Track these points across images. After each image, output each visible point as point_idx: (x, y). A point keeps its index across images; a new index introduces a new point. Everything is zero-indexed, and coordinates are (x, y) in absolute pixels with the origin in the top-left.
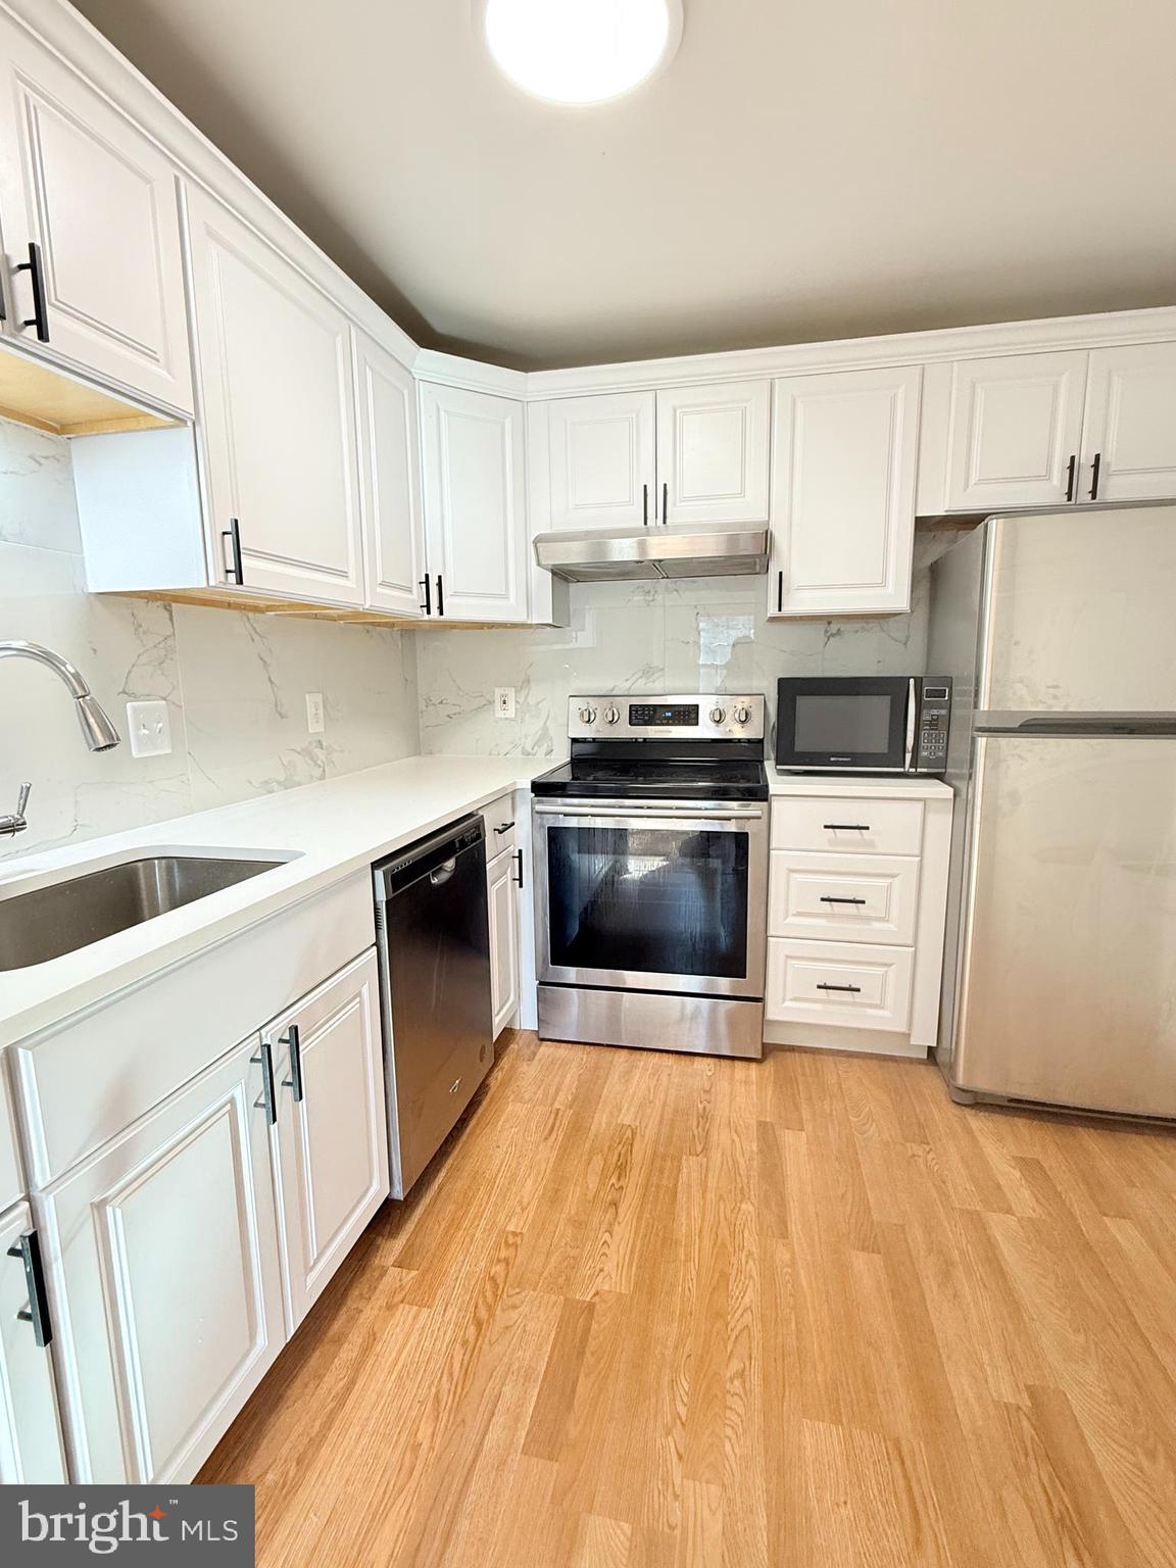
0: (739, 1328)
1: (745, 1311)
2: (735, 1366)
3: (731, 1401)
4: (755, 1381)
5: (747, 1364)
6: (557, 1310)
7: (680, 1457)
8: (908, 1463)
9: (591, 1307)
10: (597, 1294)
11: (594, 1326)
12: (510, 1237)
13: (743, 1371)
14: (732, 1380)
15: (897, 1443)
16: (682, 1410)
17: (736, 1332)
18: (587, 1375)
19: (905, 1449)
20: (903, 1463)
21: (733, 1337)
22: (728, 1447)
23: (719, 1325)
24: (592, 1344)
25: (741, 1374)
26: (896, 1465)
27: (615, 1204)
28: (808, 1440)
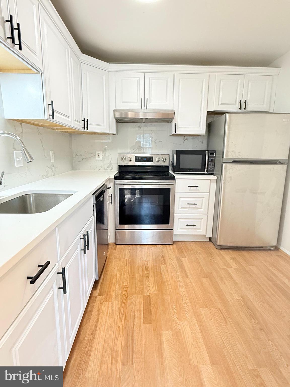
0: (183, 295)
1: (183, 292)
2: (184, 301)
3: (185, 307)
4: (189, 303)
5: (186, 301)
6: (142, 298)
7: (178, 318)
8: (222, 311)
9: (149, 296)
10: (150, 294)
11: (151, 300)
12: (125, 286)
13: (186, 302)
14: (184, 304)
15: (219, 309)
16: (176, 311)
17: (182, 296)
18: (153, 308)
19: (221, 309)
20: (221, 311)
21: (182, 297)
22: (187, 315)
23: (179, 295)
24: (152, 303)
25: (186, 303)
26: (220, 312)
27: (148, 276)
28: (202, 311)
